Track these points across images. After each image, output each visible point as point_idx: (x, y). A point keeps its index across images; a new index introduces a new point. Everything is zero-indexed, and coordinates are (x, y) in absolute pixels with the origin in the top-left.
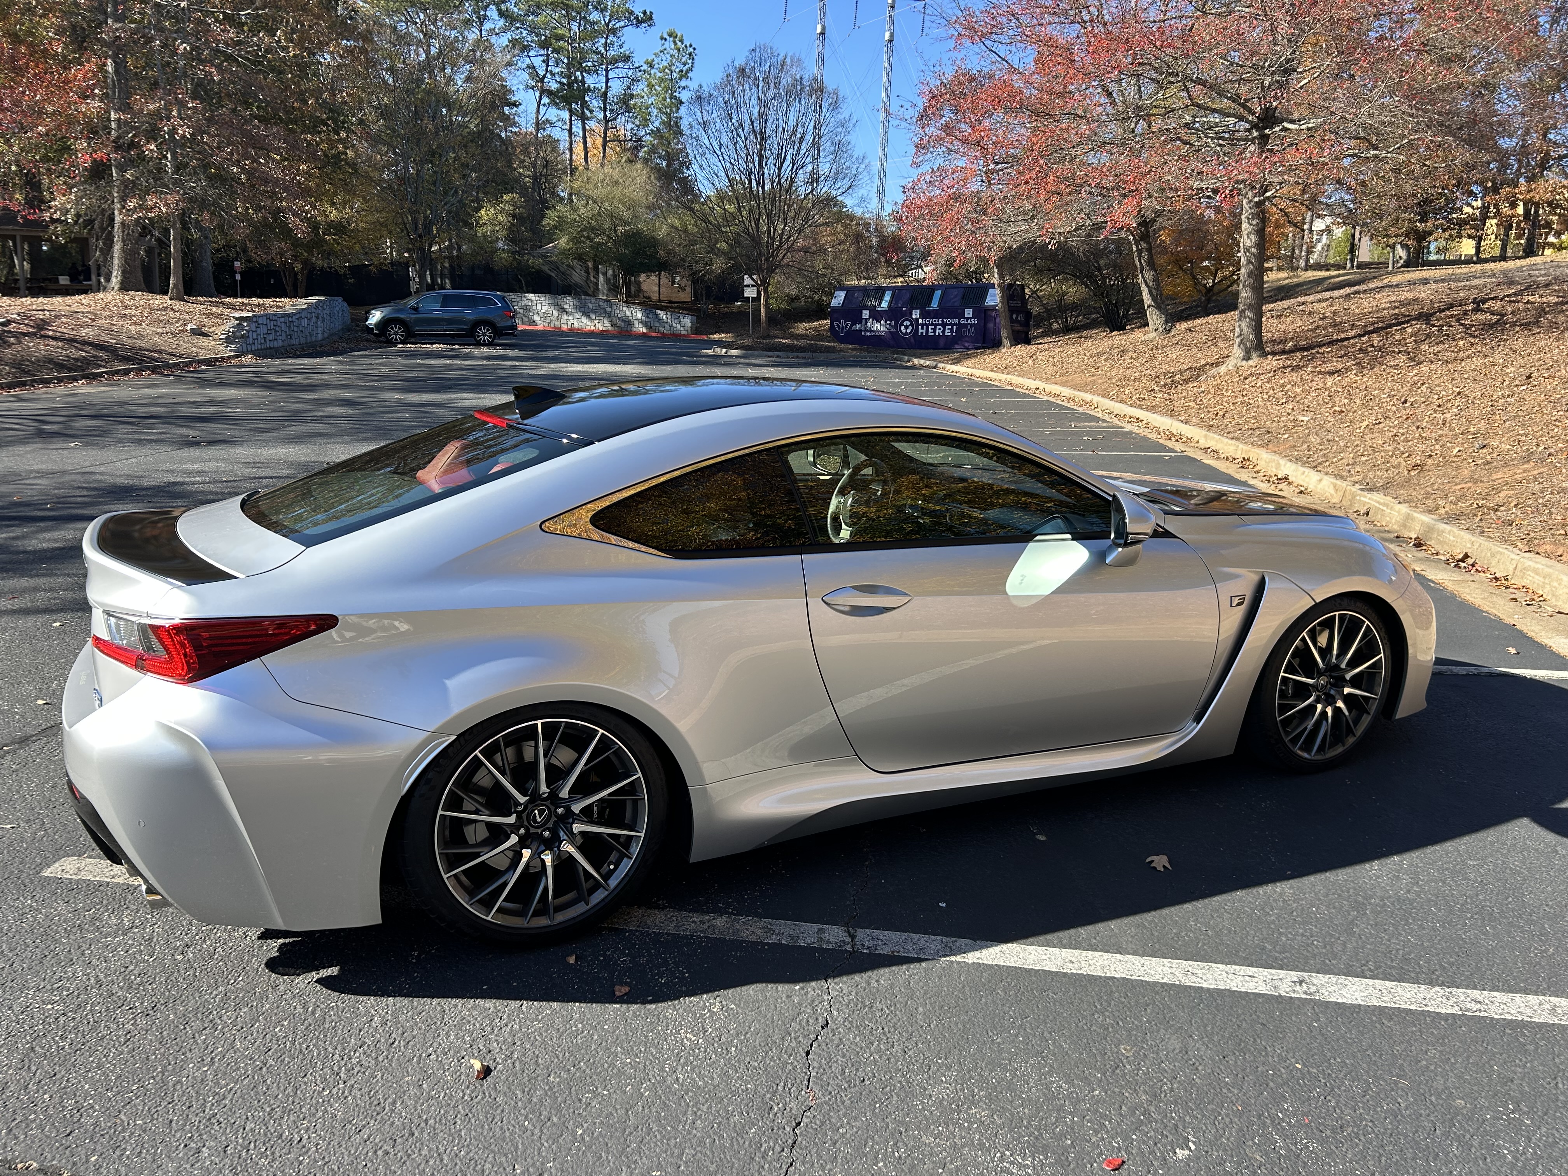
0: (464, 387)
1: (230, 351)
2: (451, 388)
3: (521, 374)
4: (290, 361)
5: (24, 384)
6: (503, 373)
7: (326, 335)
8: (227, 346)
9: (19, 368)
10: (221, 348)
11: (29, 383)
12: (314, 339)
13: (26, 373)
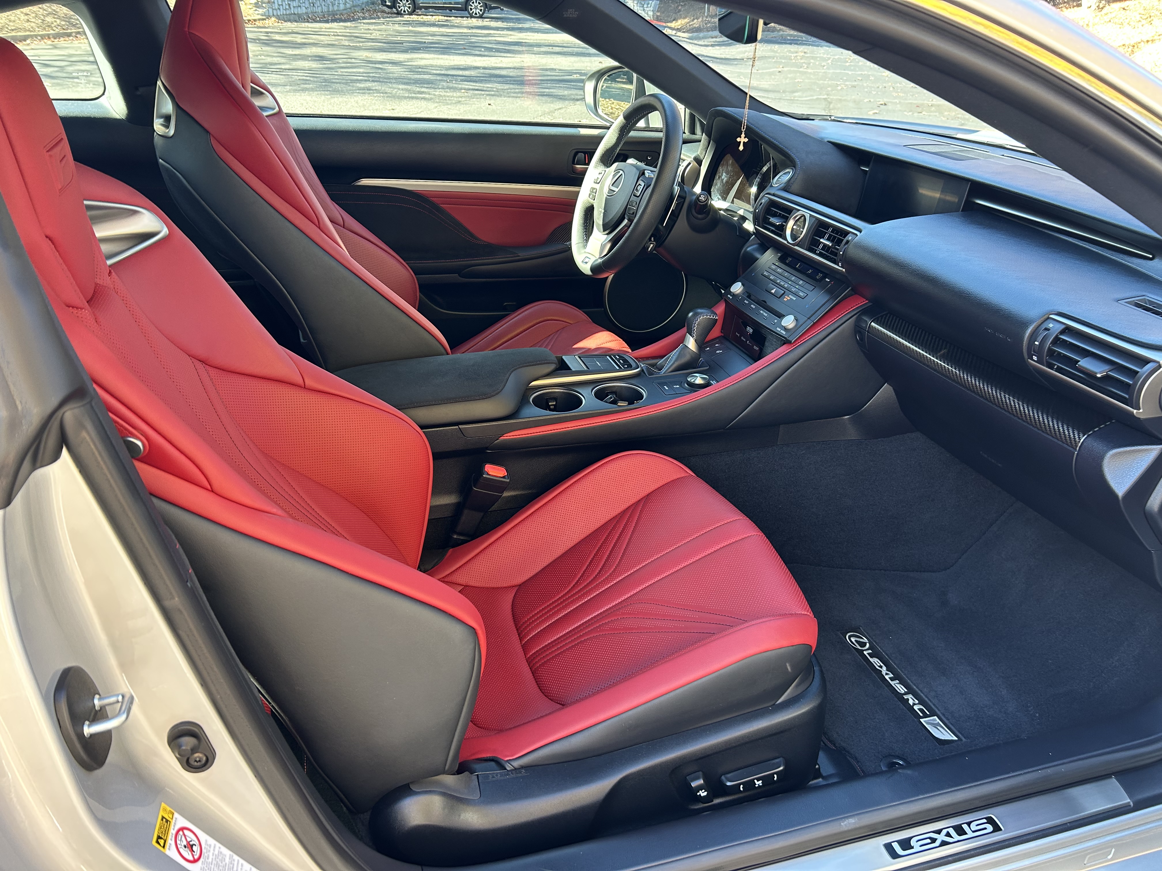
0: (432, 49)
1: (258, 14)
2: (420, 49)
3: (490, 40)
4: (303, 25)
5: (69, 35)
6: (474, 39)
7: (348, 6)
8: (256, 10)
9: (69, 22)
10: (251, 11)
11: (74, 34)
12: (336, 8)
13: (74, 26)
